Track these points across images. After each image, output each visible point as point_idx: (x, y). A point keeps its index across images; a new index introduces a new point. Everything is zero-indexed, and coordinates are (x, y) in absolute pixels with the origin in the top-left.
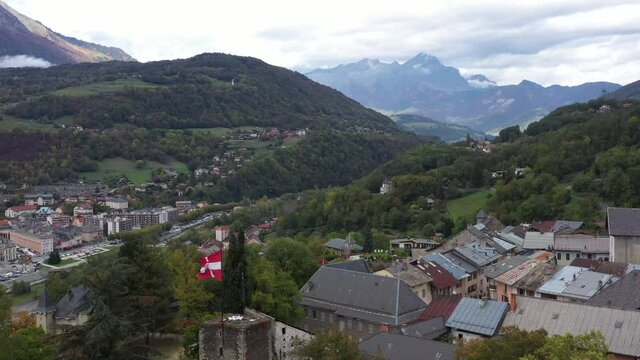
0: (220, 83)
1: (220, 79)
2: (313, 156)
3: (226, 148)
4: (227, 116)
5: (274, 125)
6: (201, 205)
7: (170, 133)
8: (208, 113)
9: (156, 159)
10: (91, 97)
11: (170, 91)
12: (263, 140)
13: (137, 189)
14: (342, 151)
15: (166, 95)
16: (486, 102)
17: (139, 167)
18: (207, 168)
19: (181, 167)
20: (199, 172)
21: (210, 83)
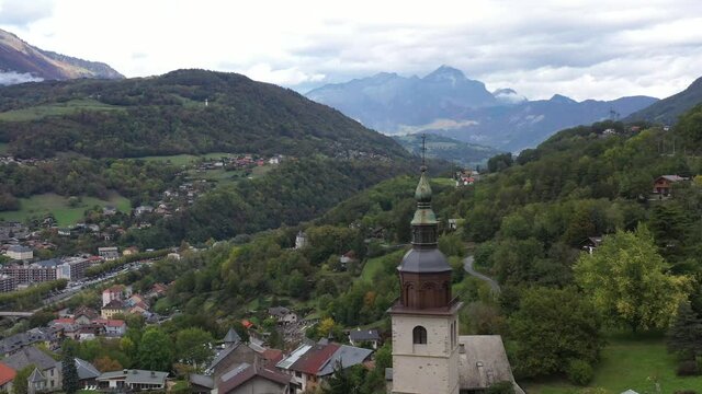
0: (193, 103)
1: (194, 98)
2: (284, 189)
3: (183, 180)
4: (194, 142)
5: (249, 151)
6: (127, 252)
7: (119, 164)
8: (170, 138)
9: (94, 194)
10: (33, 122)
11: (127, 114)
12: (228, 170)
13: (60, 233)
14: (322, 182)
15: (121, 119)
16: (514, 119)
17: (73, 205)
18: (151, 205)
19: (122, 204)
20: (140, 210)
21: (180, 104)
